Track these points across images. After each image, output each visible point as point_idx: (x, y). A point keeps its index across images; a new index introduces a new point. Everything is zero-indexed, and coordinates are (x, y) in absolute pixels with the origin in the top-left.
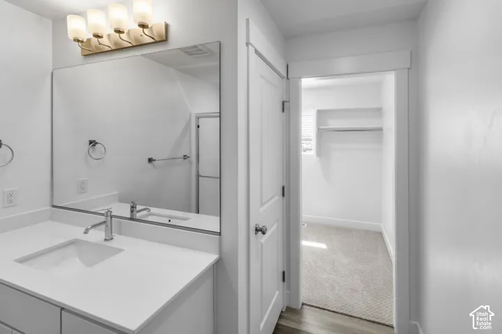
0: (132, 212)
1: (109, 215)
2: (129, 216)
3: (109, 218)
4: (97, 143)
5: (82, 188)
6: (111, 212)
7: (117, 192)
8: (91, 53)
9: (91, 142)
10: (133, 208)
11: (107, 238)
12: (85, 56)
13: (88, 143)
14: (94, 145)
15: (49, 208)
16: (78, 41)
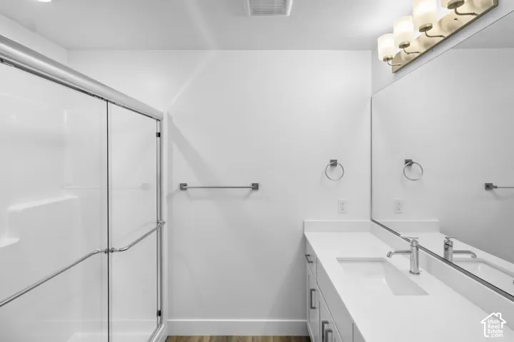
0: (446, 249)
1: (414, 244)
2: (442, 254)
3: (415, 248)
4: (413, 163)
5: (398, 208)
6: (417, 242)
7: (437, 221)
8: (399, 67)
9: (407, 162)
10: (447, 246)
11: (412, 271)
12: (396, 72)
13: (404, 162)
14: (410, 165)
15: (369, 221)
16: (388, 59)
